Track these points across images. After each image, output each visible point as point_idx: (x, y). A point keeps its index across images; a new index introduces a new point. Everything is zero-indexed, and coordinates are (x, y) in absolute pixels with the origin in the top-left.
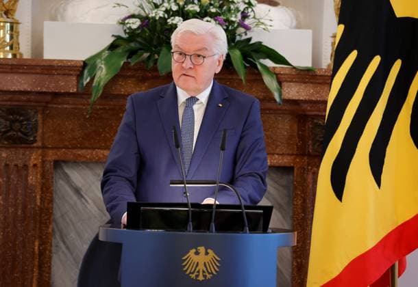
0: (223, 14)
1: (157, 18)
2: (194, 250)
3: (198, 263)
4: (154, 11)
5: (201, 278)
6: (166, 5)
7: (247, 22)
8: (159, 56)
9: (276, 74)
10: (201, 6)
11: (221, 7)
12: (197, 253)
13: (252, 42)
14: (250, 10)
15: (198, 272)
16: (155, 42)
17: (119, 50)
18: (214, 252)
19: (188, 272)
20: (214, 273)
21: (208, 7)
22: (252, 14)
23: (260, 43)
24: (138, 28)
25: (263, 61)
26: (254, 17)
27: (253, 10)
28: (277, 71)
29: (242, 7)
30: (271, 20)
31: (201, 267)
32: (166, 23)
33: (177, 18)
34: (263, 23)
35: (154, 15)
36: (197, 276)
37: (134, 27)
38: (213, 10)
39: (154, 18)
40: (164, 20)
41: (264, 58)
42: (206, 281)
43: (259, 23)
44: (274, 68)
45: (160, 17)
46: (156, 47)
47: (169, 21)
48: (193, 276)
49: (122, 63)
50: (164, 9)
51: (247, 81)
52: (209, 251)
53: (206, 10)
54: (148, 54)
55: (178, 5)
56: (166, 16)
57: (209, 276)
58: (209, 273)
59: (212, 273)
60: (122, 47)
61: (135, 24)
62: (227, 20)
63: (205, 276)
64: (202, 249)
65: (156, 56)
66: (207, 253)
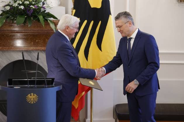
0: (37, 4)
1: (15, 6)
2: (30, 94)
3: (31, 99)
4: (14, 4)
5: (32, 103)
6: (18, 2)
7: (44, 6)
8: (16, 18)
9: (54, 23)
10: (29, 2)
11: (36, 1)
12: (31, 95)
13: (46, 12)
14: (45, 2)
15: (31, 101)
16: (15, 14)
17: (4, 17)
18: (36, 95)
19: (28, 101)
20: (37, 101)
21: (32, 2)
22: (46, 3)
23: (49, 12)
24: (9, 10)
25: (49, 19)
26: (47, 4)
27: (46, 2)
28: (55, 22)
29: (43, 1)
30: (52, 5)
31: (32, 99)
32: (18, 8)
33: (22, 6)
34: (49, 6)
35: (14, 5)
36: (31, 102)
37: (8, 9)
38: (33, 3)
39: (14, 6)
40: (17, 7)
41: (50, 18)
42: (34, 104)
43: (48, 7)
44: (53, 21)
45: (16, 6)
46: (15, 15)
47: (19, 7)
48: (30, 102)
49: (4, 21)
50: (17, 3)
51: (45, 25)
52: (34, 94)
53: (31, 3)
54: (13, 18)
55: (22, 1)
56: (18, 6)
57: (35, 102)
58: (35, 101)
59: (36, 101)
60: (4, 16)
61: (8, 8)
62: (38, 6)
63: (34, 102)
64: (32, 94)
65: (15, 18)
66: (34, 95)
